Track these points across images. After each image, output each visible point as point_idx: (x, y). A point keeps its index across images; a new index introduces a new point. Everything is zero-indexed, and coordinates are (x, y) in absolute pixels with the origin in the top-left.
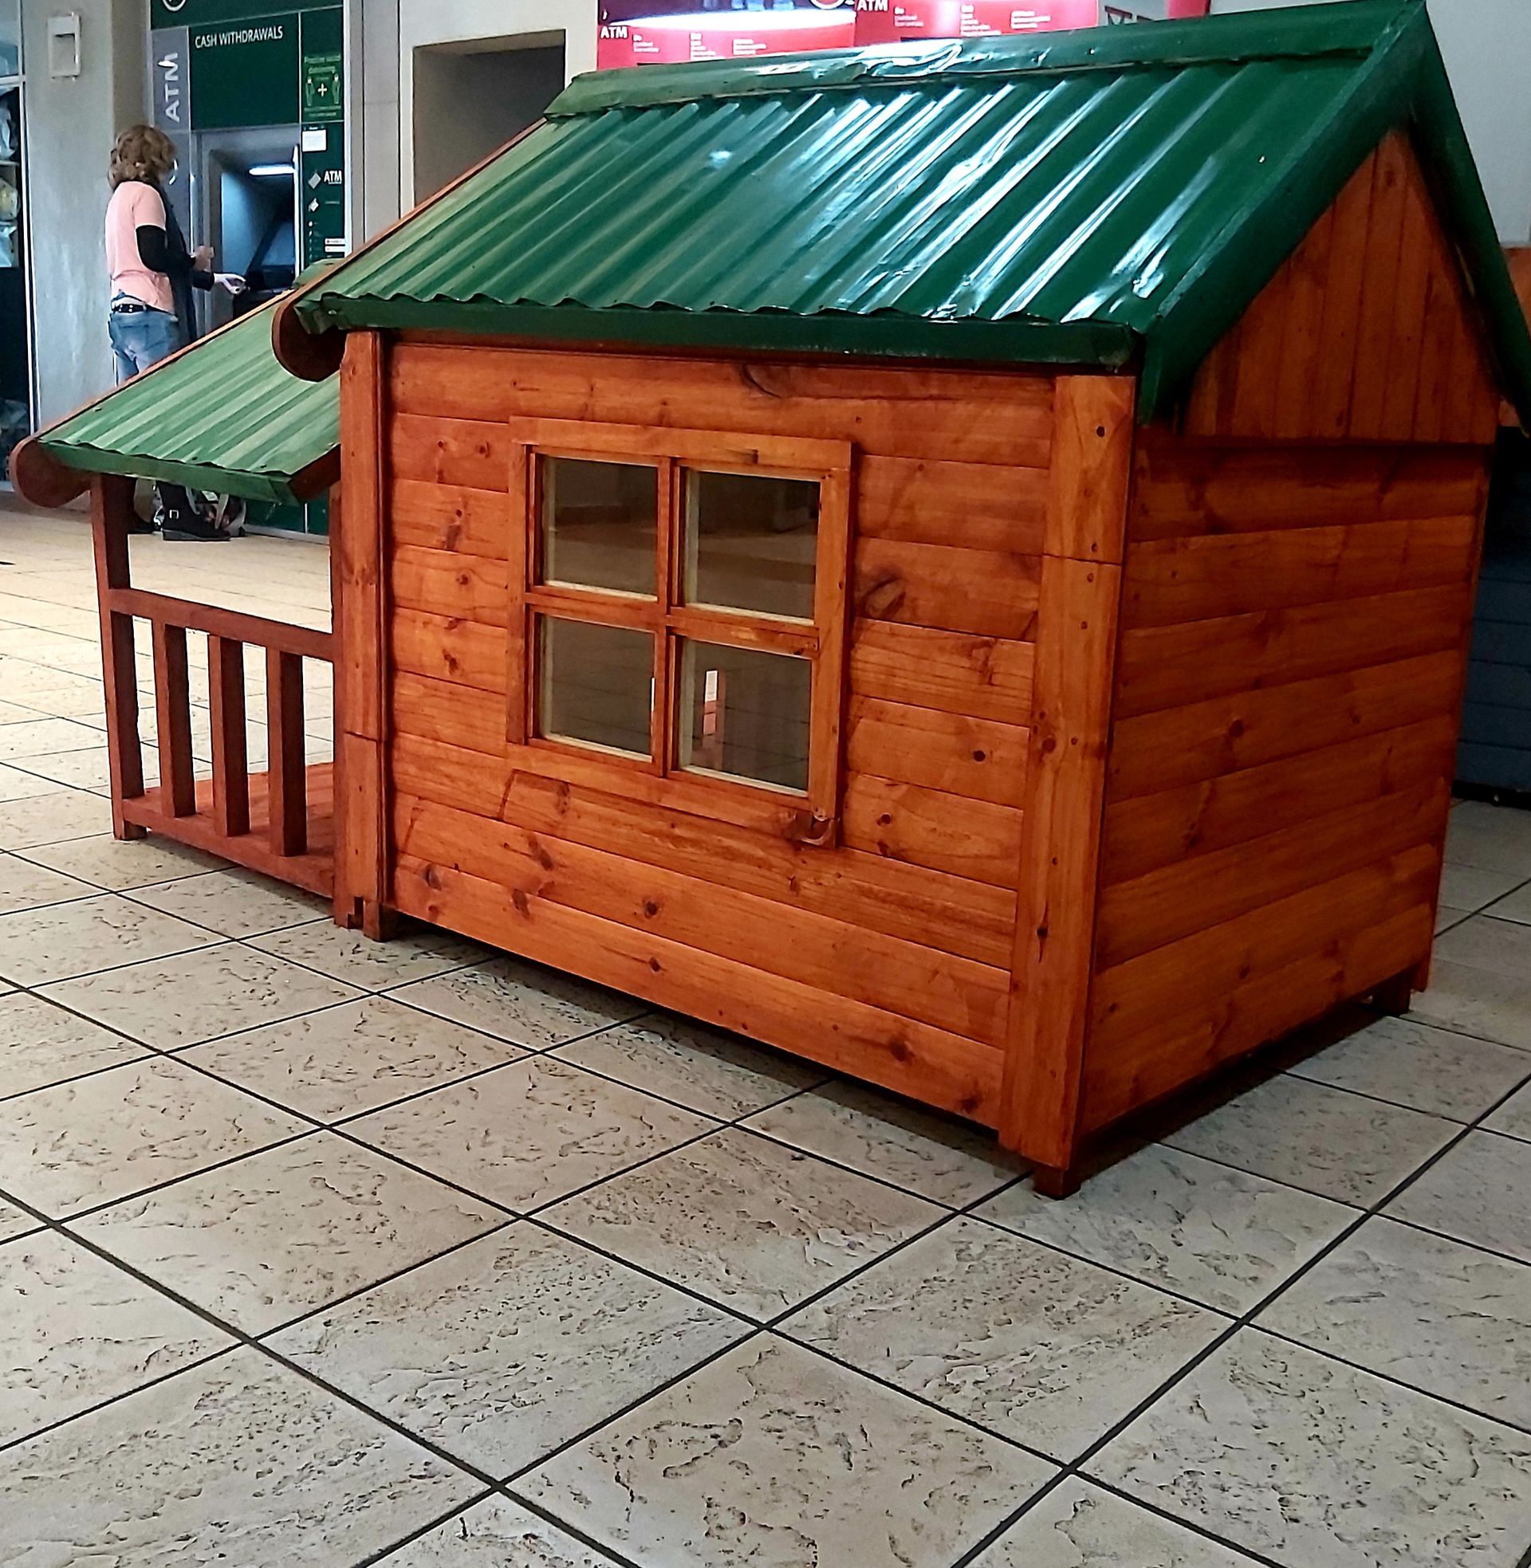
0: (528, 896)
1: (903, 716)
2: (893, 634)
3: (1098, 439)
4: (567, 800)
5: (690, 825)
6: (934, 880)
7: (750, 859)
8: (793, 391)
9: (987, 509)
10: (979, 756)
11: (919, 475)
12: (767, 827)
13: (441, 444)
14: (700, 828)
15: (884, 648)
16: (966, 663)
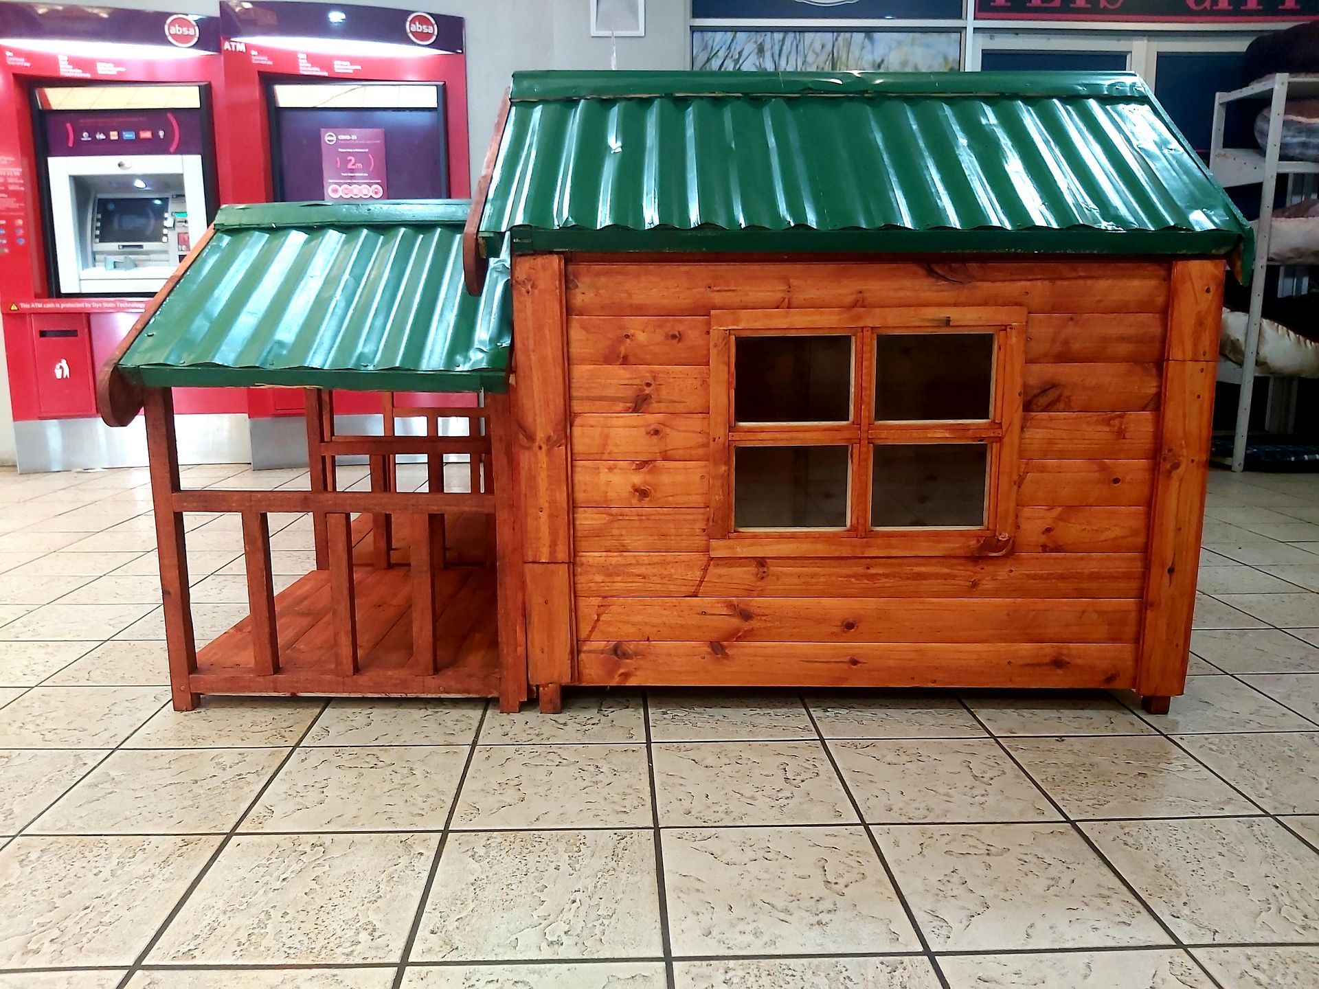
0: (725, 643)
1: (1059, 467)
2: (1051, 419)
3: (1206, 295)
4: (765, 570)
5: (882, 565)
6: (1082, 559)
7: (937, 576)
8: (973, 278)
9: (1122, 339)
10: (1116, 481)
11: (1070, 323)
12: (960, 552)
13: (627, 336)
14: (892, 565)
15: (1046, 428)
16: (1107, 429)
